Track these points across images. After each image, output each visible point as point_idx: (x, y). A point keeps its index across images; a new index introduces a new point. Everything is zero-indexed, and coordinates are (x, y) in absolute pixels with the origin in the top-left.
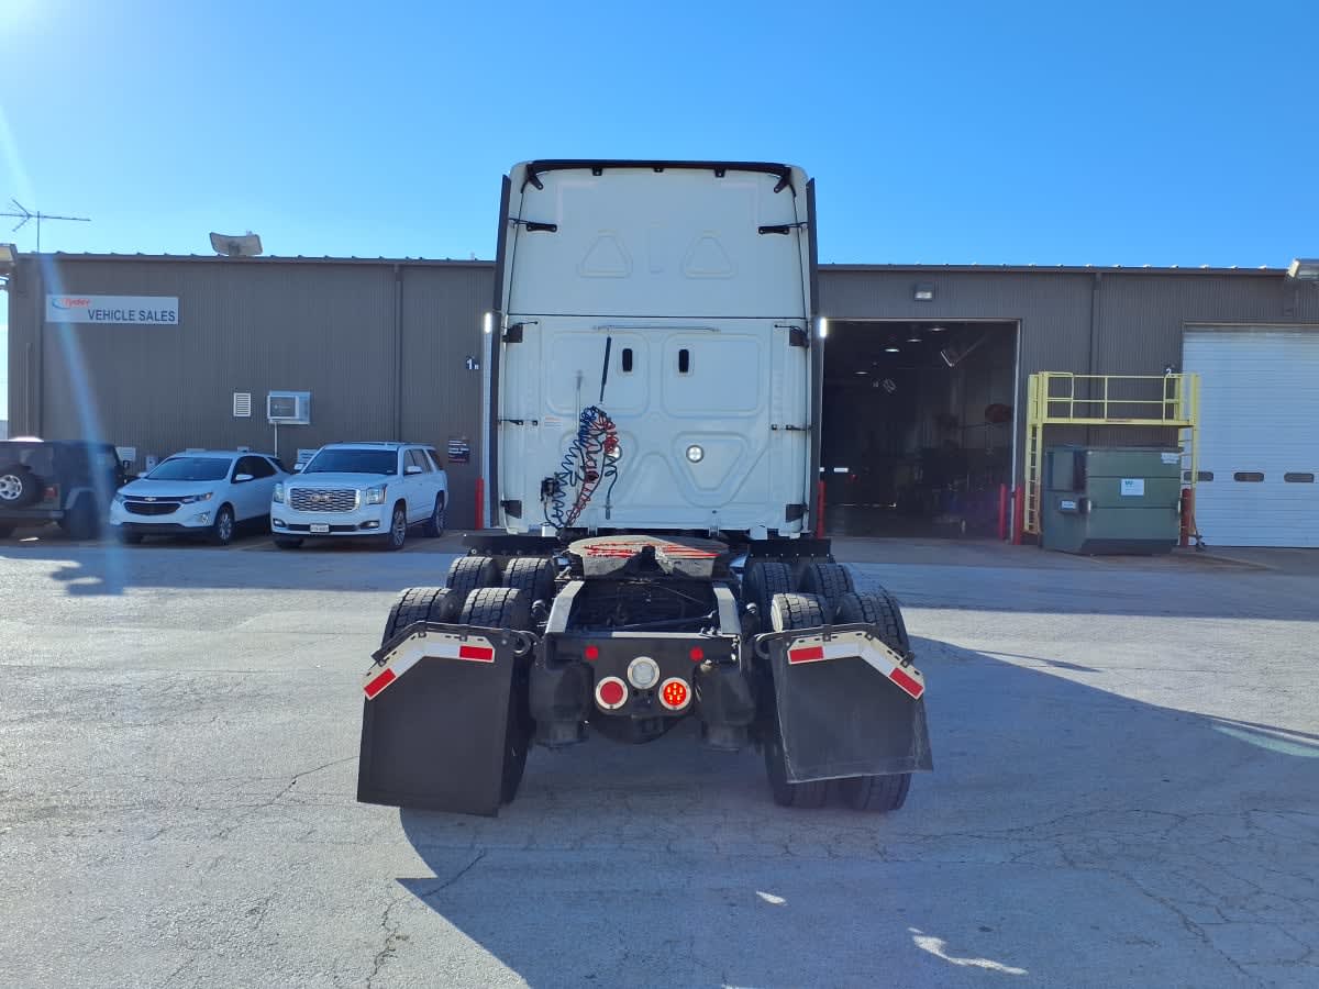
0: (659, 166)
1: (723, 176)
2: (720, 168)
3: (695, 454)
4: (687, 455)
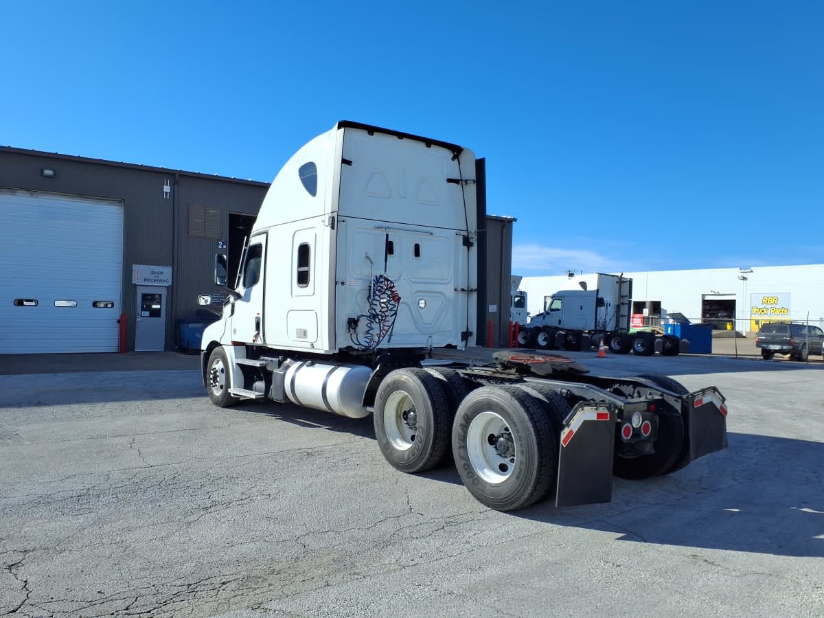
0: (401, 135)
1: (430, 147)
2: (429, 142)
3: (422, 304)
4: (419, 304)
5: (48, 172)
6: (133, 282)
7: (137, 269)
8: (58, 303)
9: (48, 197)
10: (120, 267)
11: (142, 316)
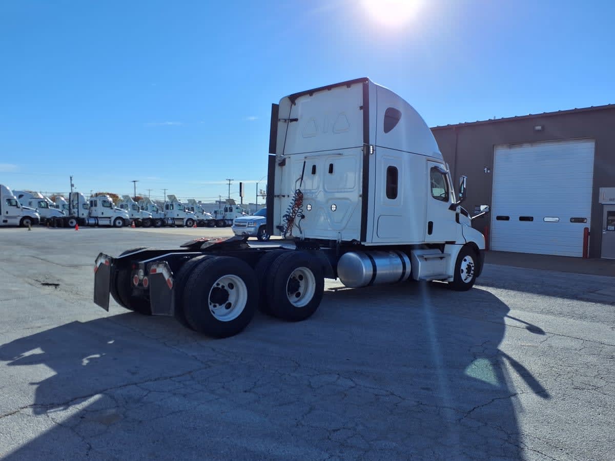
0: (329, 88)
1: (350, 87)
2: (348, 84)
3: (333, 208)
4: (331, 208)
5: (539, 128)
6: (600, 202)
7: (603, 191)
8: (546, 219)
9: (546, 144)
10: (590, 191)
11: (607, 230)
